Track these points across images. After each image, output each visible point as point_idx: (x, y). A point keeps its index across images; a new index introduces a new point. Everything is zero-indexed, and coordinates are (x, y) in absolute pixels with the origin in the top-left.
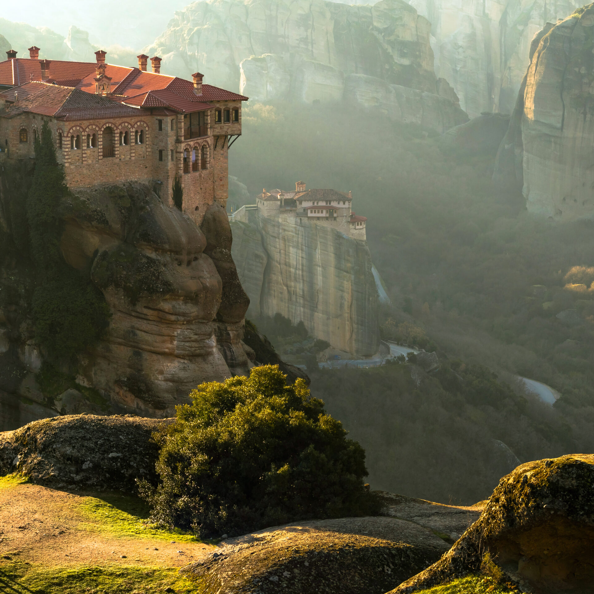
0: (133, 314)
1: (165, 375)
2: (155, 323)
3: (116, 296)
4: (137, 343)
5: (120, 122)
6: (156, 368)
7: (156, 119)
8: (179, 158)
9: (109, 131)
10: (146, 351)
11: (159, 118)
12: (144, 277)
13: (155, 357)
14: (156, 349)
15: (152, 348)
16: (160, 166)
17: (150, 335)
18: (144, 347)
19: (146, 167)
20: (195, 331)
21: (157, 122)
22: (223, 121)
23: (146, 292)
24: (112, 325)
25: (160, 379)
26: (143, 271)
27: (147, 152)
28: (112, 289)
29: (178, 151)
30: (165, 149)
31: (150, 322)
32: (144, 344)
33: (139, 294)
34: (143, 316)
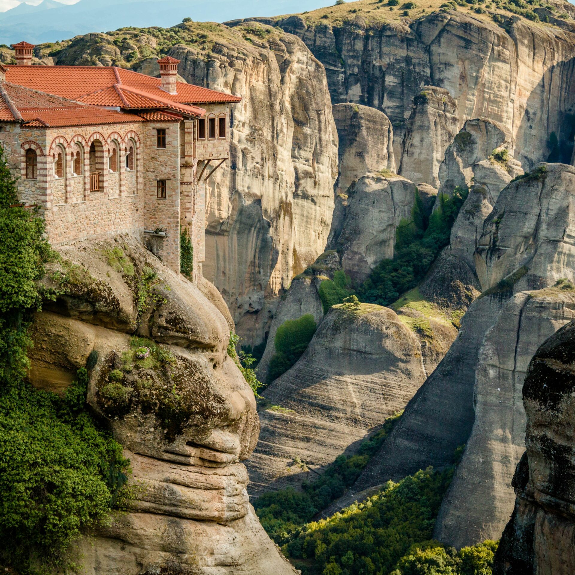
0: (167, 456)
1: (216, 556)
2: (197, 469)
3: (139, 428)
4: (175, 505)
5: (110, 131)
6: (204, 545)
7: (154, 128)
8: (186, 194)
9: (95, 147)
10: (188, 519)
11: (159, 125)
12: (189, 391)
13: (201, 527)
14: (204, 513)
15: (199, 513)
16: (160, 206)
17: (195, 490)
18: (187, 511)
19: (137, 210)
20: (237, 478)
21: (155, 132)
22: (206, 135)
23: (199, 416)
24: (132, 481)
25: (210, 563)
26: (185, 381)
27: (137, 184)
28: (135, 417)
29: (185, 181)
30: (172, 178)
31: (191, 468)
32: (186, 507)
33: (187, 421)
34: (181, 459)
